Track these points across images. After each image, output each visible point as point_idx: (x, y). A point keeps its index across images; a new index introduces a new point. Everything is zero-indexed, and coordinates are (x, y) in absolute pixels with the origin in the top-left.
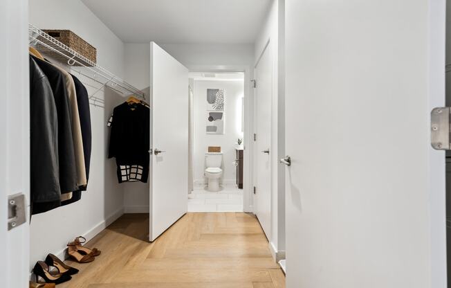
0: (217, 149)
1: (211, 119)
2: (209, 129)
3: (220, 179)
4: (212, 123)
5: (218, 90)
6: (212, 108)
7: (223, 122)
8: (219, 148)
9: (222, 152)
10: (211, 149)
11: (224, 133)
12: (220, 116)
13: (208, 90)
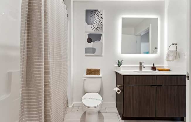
0: (96, 72)
1: (90, 40)
2: (88, 51)
3: (99, 112)
4: (91, 45)
5: (97, 10)
6: (91, 29)
7: (102, 43)
8: (99, 70)
9: (101, 75)
10: (90, 72)
11: (103, 54)
12: (98, 37)
13: (87, 11)
